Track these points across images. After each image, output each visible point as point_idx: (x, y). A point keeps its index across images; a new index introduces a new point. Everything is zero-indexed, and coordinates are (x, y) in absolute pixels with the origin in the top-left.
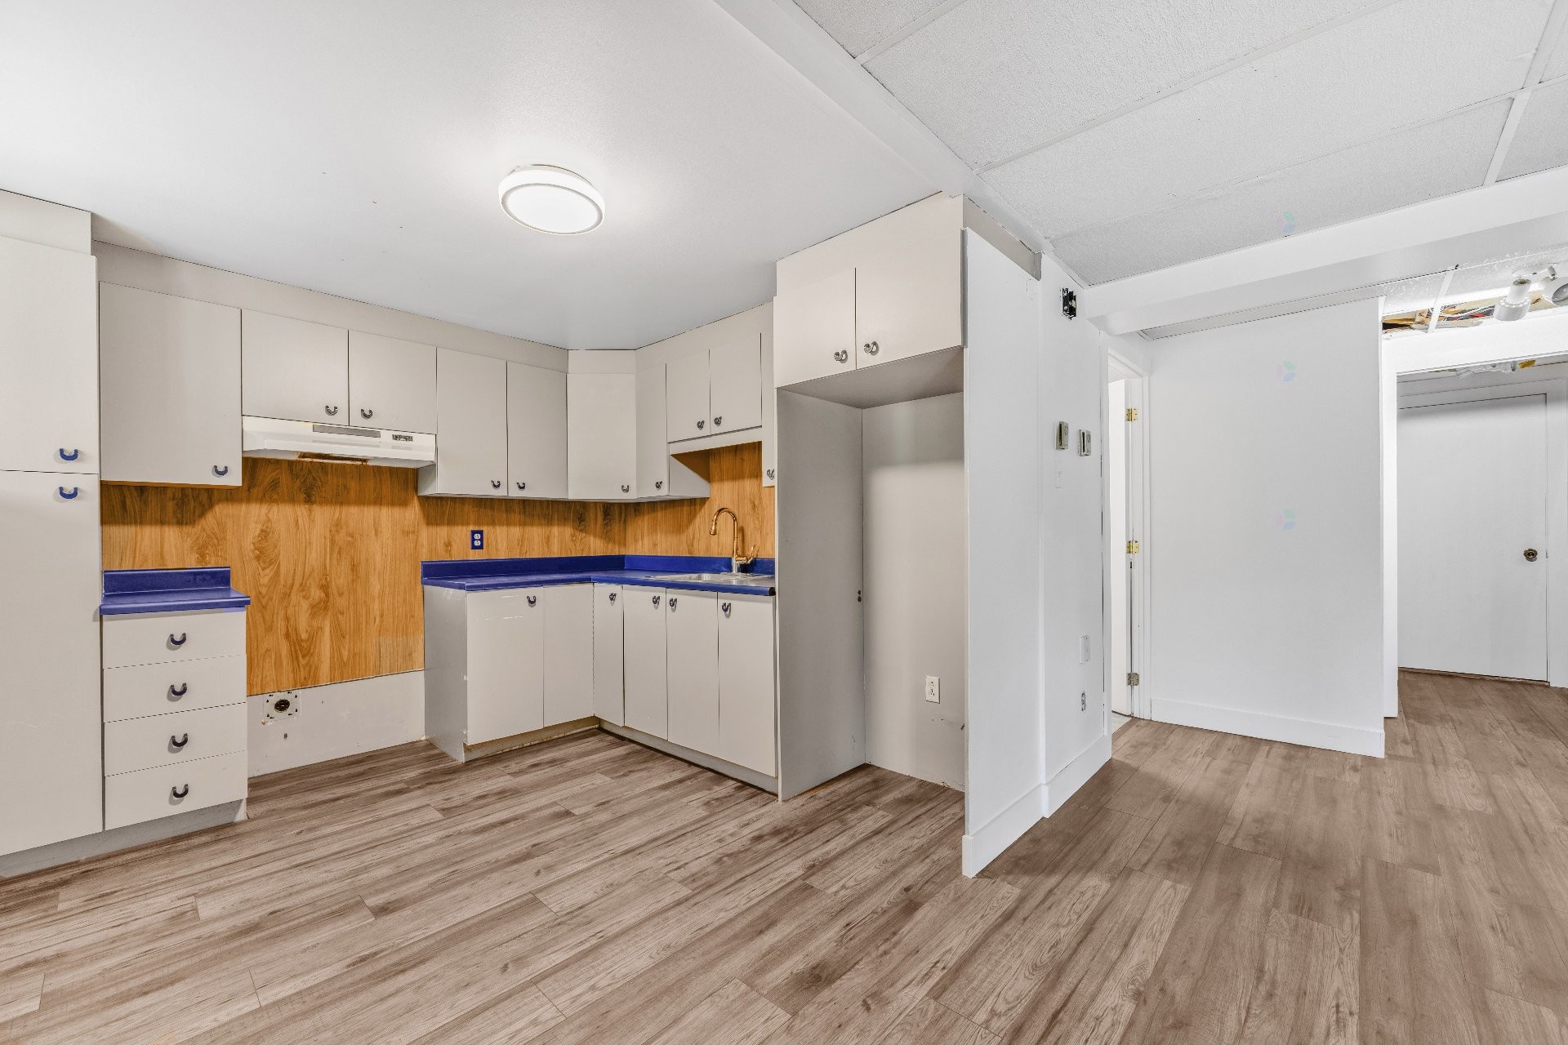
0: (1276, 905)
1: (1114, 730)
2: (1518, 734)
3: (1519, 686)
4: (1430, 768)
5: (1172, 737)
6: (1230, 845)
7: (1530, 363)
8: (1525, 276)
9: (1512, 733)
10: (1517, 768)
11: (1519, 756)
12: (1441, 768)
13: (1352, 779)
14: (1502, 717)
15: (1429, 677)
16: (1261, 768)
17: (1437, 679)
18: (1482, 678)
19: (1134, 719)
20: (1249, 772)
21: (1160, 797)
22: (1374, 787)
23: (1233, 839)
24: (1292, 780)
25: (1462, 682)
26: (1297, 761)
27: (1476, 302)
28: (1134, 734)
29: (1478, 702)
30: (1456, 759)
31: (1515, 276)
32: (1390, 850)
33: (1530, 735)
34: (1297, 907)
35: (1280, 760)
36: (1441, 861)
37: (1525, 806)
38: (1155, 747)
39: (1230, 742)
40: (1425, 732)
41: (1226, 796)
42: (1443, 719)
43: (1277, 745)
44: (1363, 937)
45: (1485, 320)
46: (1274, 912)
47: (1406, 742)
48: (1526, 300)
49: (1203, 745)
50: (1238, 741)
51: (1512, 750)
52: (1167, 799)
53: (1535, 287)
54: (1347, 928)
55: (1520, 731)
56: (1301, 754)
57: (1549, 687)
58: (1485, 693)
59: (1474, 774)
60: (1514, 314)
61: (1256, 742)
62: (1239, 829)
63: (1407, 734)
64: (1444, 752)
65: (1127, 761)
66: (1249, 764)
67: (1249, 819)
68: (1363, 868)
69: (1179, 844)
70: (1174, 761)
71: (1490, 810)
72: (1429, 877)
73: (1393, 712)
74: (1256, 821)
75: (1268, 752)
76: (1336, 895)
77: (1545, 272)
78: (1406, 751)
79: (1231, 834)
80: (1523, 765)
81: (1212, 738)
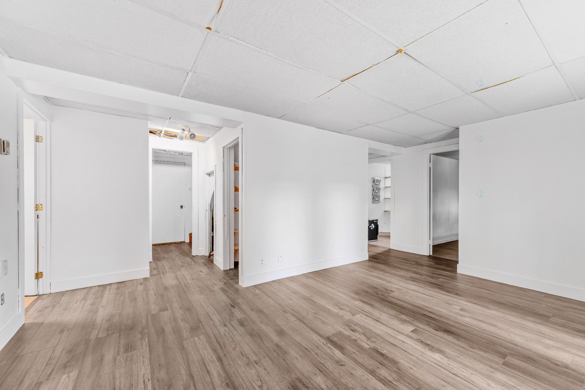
0: (118, 354)
1: (26, 306)
2: (181, 258)
3: (179, 244)
4: (162, 275)
5: (63, 298)
6: (96, 338)
7: (182, 154)
8: (184, 128)
9: (180, 258)
10: (182, 268)
11: (181, 264)
12: (165, 274)
13: (141, 288)
14: (177, 254)
15: (159, 246)
16: (108, 295)
17: (161, 246)
18: (171, 243)
19: (39, 296)
20: (103, 301)
21: (58, 331)
22: (148, 288)
23: (98, 334)
24: (120, 297)
25: (167, 246)
26: (121, 288)
27: (172, 132)
28: (40, 304)
29: (171, 251)
30: (168, 270)
31: (182, 127)
32: (154, 309)
33: (183, 257)
34: (126, 349)
35: (115, 291)
36: (168, 305)
37: (185, 278)
38: (54, 306)
39: (93, 290)
40: (159, 263)
41: (93, 316)
42: (164, 258)
43: (113, 285)
44: (149, 347)
45: (174, 138)
46: (118, 357)
47: (155, 269)
48: (184, 135)
49: (79, 296)
50: (97, 288)
51: (180, 263)
52: (62, 331)
53: (186, 132)
54: (144, 346)
55: (181, 257)
56: (123, 285)
57: (185, 243)
58: (172, 248)
59: (172, 273)
60: (181, 138)
61: (104, 286)
62: (99, 329)
63: (155, 266)
64: (165, 269)
65: (36, 321)
66: (102, 297)
67: (104, 321)
68: (147, 320)
69: (70, 351)
70: (65, 309)
71: (177, 283)
72: (166, 312)
73: (151, 260)
74: (107, 321)
75: (110, 289)
76: (139, 336)
77: (188, 129)
78: (155, 272)
79: (96, 333)
80: (183, 267)
81: (84, 292)
